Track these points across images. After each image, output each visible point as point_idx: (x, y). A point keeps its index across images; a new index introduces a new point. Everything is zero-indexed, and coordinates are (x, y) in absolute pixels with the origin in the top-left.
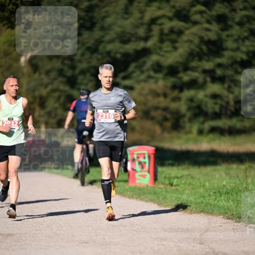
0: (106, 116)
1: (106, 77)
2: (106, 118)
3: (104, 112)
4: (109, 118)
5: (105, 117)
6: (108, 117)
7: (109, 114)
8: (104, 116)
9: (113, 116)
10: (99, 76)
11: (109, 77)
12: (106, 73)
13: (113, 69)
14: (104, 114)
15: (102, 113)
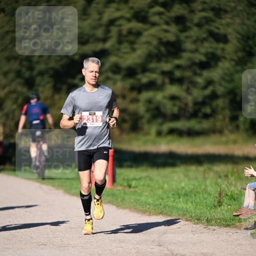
0: (93, 119)
1: (93, 72)
2: (93, 121)
3: (90, 115)
4: (96, 122)
5: (91, 121)
6: (95, 120)
7: (96, 117)
8: (91, 119)
9: (100, 119)
10: (83, 70)
11: (96, 72)
12: (91, 68)
13: (100, 64)
14: (91, 117)
15: (88, 116)
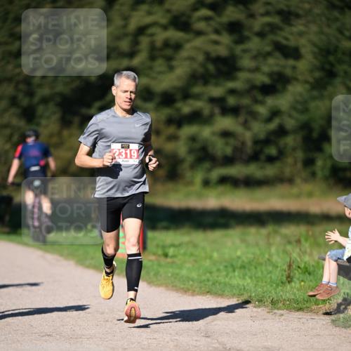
0: (126, 154)
1: (127, 91)
2: (126, 157)
3: (122, 147)
4: (131, 158)
5: (124, 156)
7: (131, 150)
8: (123, 154)
9: (136, 154)
10: (113, 88)
11: (131, 92)
12: (124, 86)
14: (123, 150)
15: (119, 150)
